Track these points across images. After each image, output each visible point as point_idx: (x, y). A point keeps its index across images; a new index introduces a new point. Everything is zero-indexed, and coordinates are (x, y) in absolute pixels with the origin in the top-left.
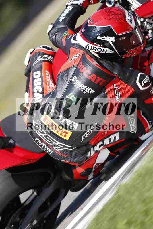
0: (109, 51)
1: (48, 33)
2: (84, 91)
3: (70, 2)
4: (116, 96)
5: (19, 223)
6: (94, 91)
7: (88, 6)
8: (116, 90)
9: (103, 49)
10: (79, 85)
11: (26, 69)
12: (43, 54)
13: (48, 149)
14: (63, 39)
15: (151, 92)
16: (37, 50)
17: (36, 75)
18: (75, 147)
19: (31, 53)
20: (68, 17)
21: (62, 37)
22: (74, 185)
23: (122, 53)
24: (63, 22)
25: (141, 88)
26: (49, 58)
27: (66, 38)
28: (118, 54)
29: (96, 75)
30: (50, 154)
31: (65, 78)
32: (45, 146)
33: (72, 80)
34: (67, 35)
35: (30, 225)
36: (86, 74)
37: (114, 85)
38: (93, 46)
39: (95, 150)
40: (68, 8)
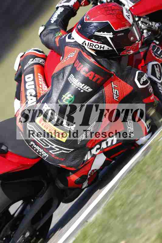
0: (106, 47)
1: (39, 34)
2: (81, 89)
3: (61, 3)
4: (114, 95)
5: (10, 236)
6: (92, 90)
7: (79, 8)
8: (114, 88)
9: (101, 46)
10: (76, 83)
11: (16, 75)
12: (34, 57)
13: (43, 152)
14: (56, 39)
15: (150, 91)
16: (28, 53)
17: (28, 78)
18: (72, 150)
19: (21, 57)
20: (60, 18)
21: (56, 38)
22: (67, 196)
23: (120, 50)
24: (55, 23)
25: (140, 86)
26: (41, 61)
27: (59, 38)
28: (116, 51)
29: (94, 72)
30: (45, 158)
31: (61, 77)
32: (40, 150)
33: (68, 79)
34: (60, 35)
35: (23, 237)
36: (83, 72)
37: (112, 83)
38: (90, 42)
39: (92, 154)
40: (58, 9)
